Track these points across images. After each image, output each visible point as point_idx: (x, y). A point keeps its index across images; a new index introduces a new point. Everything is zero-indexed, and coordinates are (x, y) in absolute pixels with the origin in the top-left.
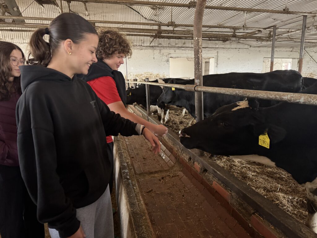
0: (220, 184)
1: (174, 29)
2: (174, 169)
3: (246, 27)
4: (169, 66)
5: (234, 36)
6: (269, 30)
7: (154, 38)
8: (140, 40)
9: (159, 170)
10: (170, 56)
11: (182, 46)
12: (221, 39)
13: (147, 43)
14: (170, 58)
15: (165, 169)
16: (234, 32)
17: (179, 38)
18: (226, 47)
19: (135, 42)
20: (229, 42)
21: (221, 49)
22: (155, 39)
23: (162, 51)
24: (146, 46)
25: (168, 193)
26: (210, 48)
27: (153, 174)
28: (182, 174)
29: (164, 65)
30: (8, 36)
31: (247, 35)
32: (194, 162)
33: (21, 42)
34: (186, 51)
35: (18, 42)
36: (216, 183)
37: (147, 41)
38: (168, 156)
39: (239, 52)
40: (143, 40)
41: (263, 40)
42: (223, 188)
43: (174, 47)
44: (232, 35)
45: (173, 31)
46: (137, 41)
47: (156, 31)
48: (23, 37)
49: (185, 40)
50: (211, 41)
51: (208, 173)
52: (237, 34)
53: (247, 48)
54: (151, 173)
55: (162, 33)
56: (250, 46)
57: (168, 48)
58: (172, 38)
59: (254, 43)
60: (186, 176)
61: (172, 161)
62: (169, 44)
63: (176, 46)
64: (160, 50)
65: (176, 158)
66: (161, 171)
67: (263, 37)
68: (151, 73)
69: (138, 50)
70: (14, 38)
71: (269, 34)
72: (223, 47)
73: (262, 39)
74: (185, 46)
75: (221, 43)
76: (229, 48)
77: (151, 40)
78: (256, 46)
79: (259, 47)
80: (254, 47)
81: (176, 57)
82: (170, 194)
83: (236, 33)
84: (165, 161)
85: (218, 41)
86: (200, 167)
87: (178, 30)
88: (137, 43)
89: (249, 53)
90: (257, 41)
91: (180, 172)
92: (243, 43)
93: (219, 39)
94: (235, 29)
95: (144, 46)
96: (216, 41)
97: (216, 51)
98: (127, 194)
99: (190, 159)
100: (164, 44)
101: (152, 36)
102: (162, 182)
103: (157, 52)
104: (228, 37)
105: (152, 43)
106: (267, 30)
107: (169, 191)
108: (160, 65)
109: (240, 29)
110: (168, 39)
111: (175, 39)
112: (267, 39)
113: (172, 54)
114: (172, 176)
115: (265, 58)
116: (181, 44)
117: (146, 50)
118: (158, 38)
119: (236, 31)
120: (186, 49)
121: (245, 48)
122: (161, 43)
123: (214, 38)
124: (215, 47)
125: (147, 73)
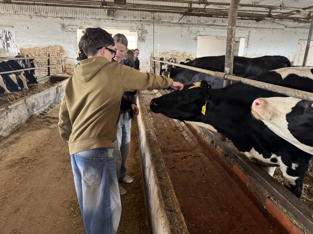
0: (240, 169)
1: (205, 7)
2: (196, 150)
3: (283, 7)
4: (197, 45)
5: (269, 16)
6: (309, 10)
7: (184, 15)
8: (168, 17)
9: (182, 150)
10: (198, 34)
11: (212, 24)
12: (254, 18)
13: (176, 20)
14: (199, 36)
15: (188, 149)
16: (270, 12)
17: (210, 16)
18: (259, 27)
19: (163, 19)
20: (263, 21)
21: (253, 28)
22: (184, 17)
23: (190, 28)
24: (175, 23)
25: (190, 172)
26: (241, 27)
27: (176, 153)
28: (204, 155)
29: (191, 43)
30: (43, 10)
31: (284, 15)
32: (216, 146)
33: (55, 16)
34: (216, 29)
35: (52, 16)
36: (236, 167)
37: (176, 18)
38: (190, 137)
39: (273, 33)
40: (172, 17)
41: (301, 22)
42: (242, 172)
43: (203, 25)
44: (267, 15)
45: (205, 9)
46: (166, 18)
47: (186, 8)
48: (56, 11)
49: (216, 18)
50: (243, 20)
51: (229, 157)
52: (273, 14)
53: (282, 29)
54: (175, 152)
55: (193, 11)
56: (286, 26)
57: (197, 26)
58: (202, 16)
59: (290, 23)
60: (208, 158)
61: (194, 142)
62: (199, 21)
63: (206, 23)
64: (189, 27)
65: (199, 140)
66: (183, 151)
67: (301, 18)
68: (178, 51)
69: (166, 26)
70: (48, 12)
71: (308, 15)
72: (255, 27)
73: (299, 20)
74: (215, 24)
75: (254, 22)
76: (262, 28)
77: (180, 17)
78: (292, 26)
79: (295, 28)
80: (290, 28)
81: (204, 36)
82: (192, 172)
83: (271, 13)
84: (187, 142)
85: (251, 20)
86: (222, 150)
87: (209, 8)
88: (165, 20)
89: (284, 34)
90: (294, 21)
91: (201, 153)
92: (278, 23)
93: (252, 18)
94: (271, 8)
95: (173, 23)
96: (249, 20)
97: (248, 31)
98: (155, 169)
99: (213, 142)
100: (193, 21)
101: (182, 13)
102: (184, 160)
103: (185, 29)
104: (262, 17)
105: (181, 20)
106: (307, 10)
107: (190, 170)
108: (187, 43)
109: (276, 8)
110: (198, 16)
111: (205, 17)
112: (306, 20)
113: (201, 31)
114: (194, 156)
115: (301, 40)
116: (211, 22)
117: (174, 27)
118: (188, 15)
119: (272, 11)
120: (216, 27)
121: (280, 28)
122: (190, 20)
123: (247, 17)
124: (247, 26)
125: (173, 51)
